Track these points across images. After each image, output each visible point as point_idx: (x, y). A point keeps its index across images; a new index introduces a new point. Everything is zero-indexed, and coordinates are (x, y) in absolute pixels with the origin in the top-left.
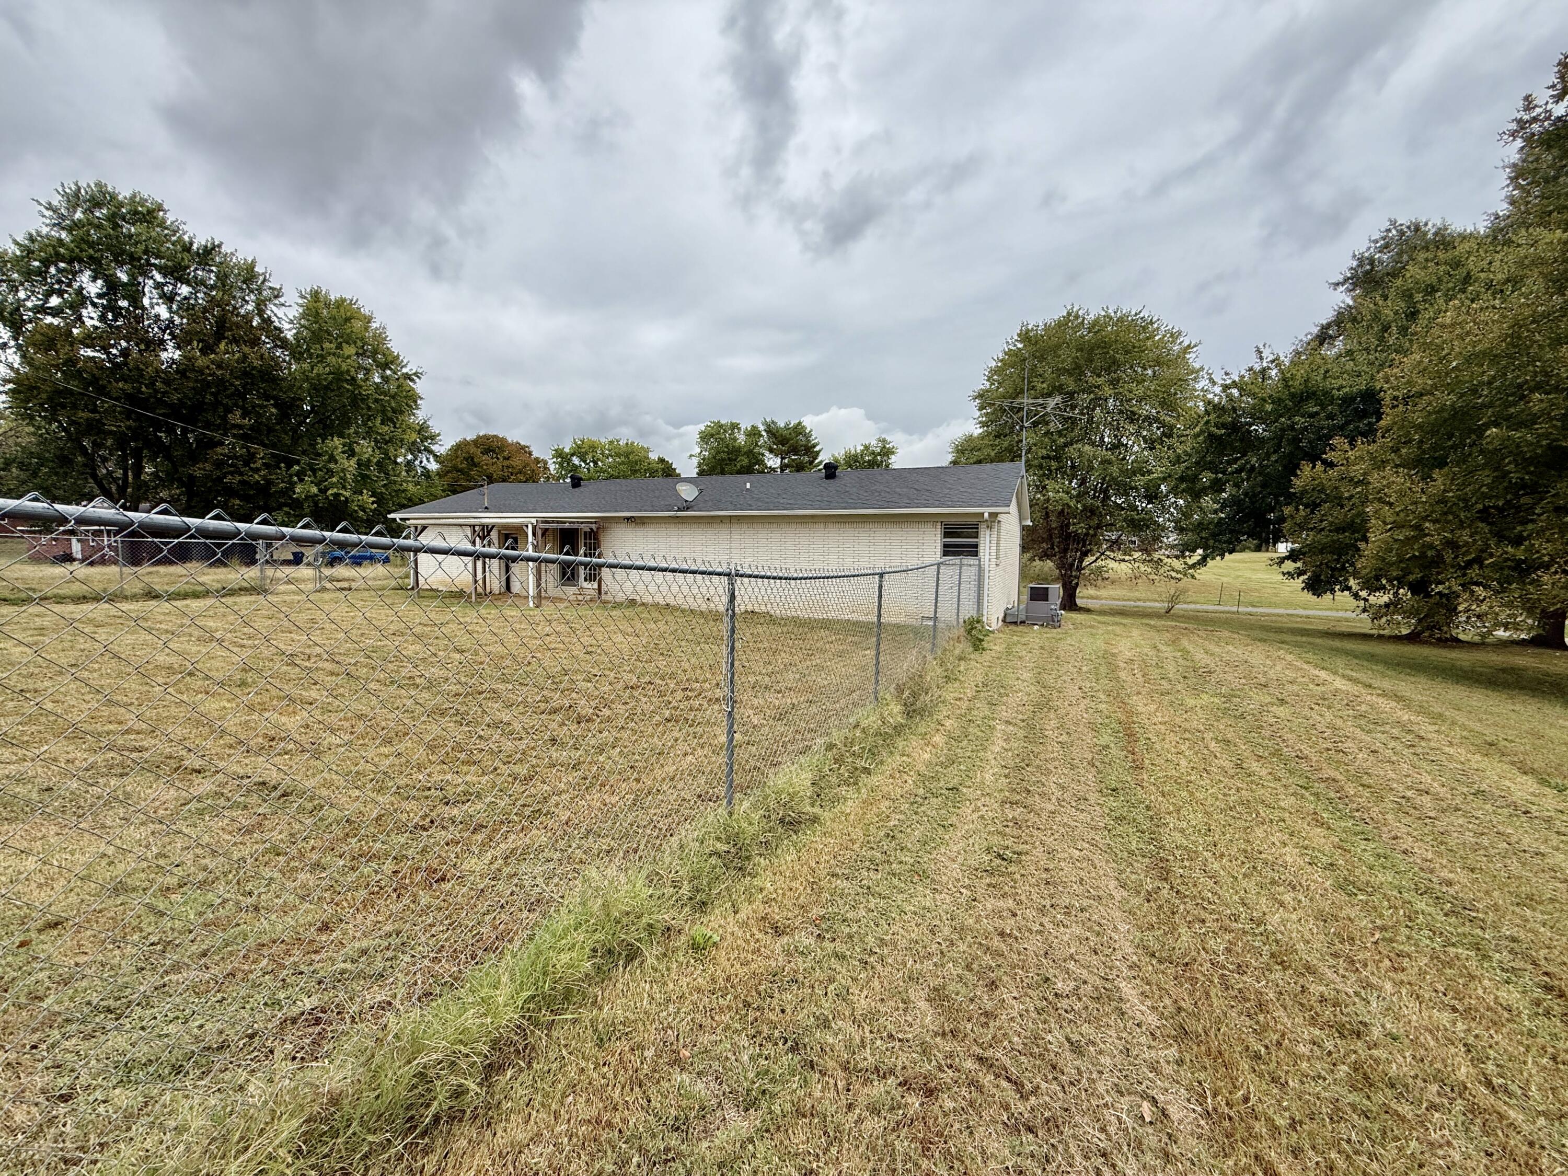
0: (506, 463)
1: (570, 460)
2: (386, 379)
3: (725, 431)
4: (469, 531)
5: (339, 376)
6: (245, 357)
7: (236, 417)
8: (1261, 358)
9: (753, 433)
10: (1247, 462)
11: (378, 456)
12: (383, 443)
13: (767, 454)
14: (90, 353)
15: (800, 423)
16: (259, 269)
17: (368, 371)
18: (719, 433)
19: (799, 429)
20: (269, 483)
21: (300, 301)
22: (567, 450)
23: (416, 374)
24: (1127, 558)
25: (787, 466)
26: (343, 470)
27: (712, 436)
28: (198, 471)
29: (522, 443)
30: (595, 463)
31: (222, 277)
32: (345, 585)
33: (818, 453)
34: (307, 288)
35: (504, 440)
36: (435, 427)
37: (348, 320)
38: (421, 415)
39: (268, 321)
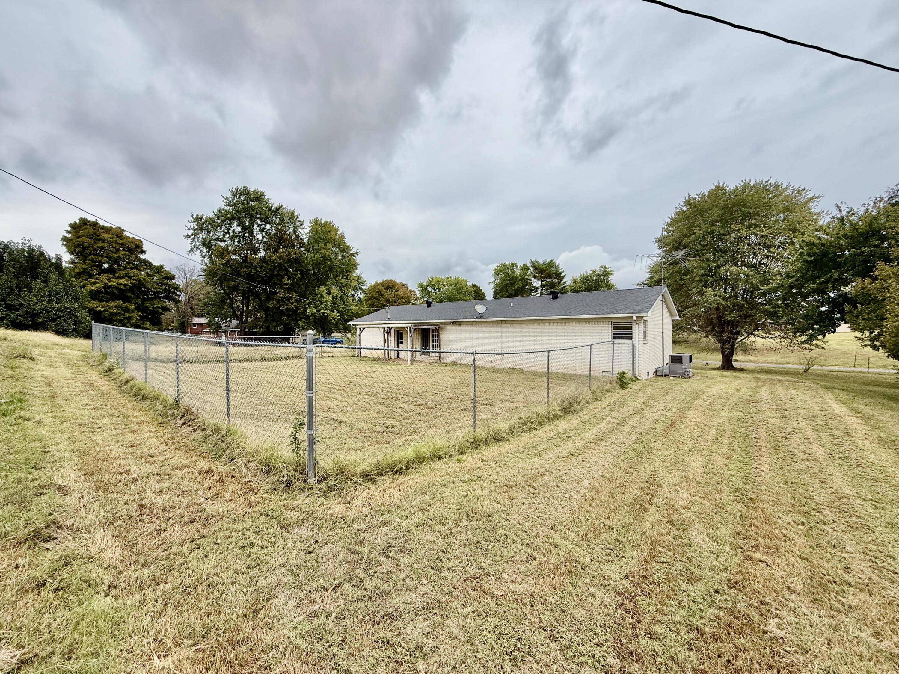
0: (396, 293)
1: (426, 289)
2: (343, 257)
3: (508, 268)
4: (382, 330)
5: (325, 258)
6: (289, 253)
7: (285, 280)
8: (840, 211)
9: (525, 268)
10: (831, 277)
11: (341, 294)
12: (342, 287)
13: (533, 279)
14: (234, 257)
15: (552, 261)
16: (296, 214)
17: (337, 254)
18: (504, 270)
19: (551, 264)
20: (297, 308)
21: (310, 225)
22: (425, 284)
23: (356, 253)
24: (770, 336)
25: (544, 286)
26: (326, 301)
27: (501, 271)
28: (271, 305)
29: (404, 283)
30: (439, 289)
31: (282, 220)
32: (331, 355)
33: (563, 277)
34: (313, 218)
35: (395, 282)
36: (364, 277)
37: (329, 232)
38: (357, 272)
39: (298, 236)
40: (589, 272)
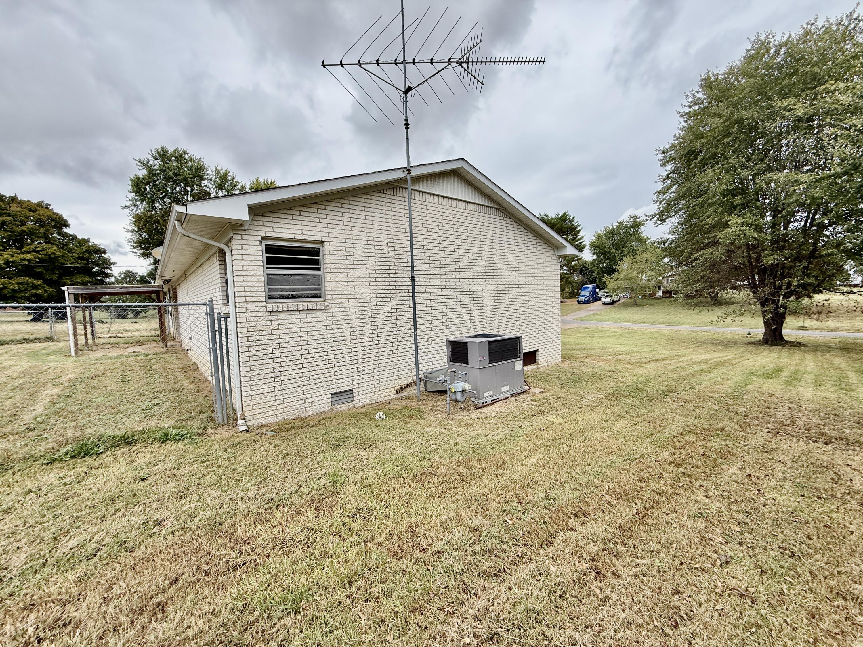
15: (566, 213)
19: (565, 217)
40: (616, 225)
